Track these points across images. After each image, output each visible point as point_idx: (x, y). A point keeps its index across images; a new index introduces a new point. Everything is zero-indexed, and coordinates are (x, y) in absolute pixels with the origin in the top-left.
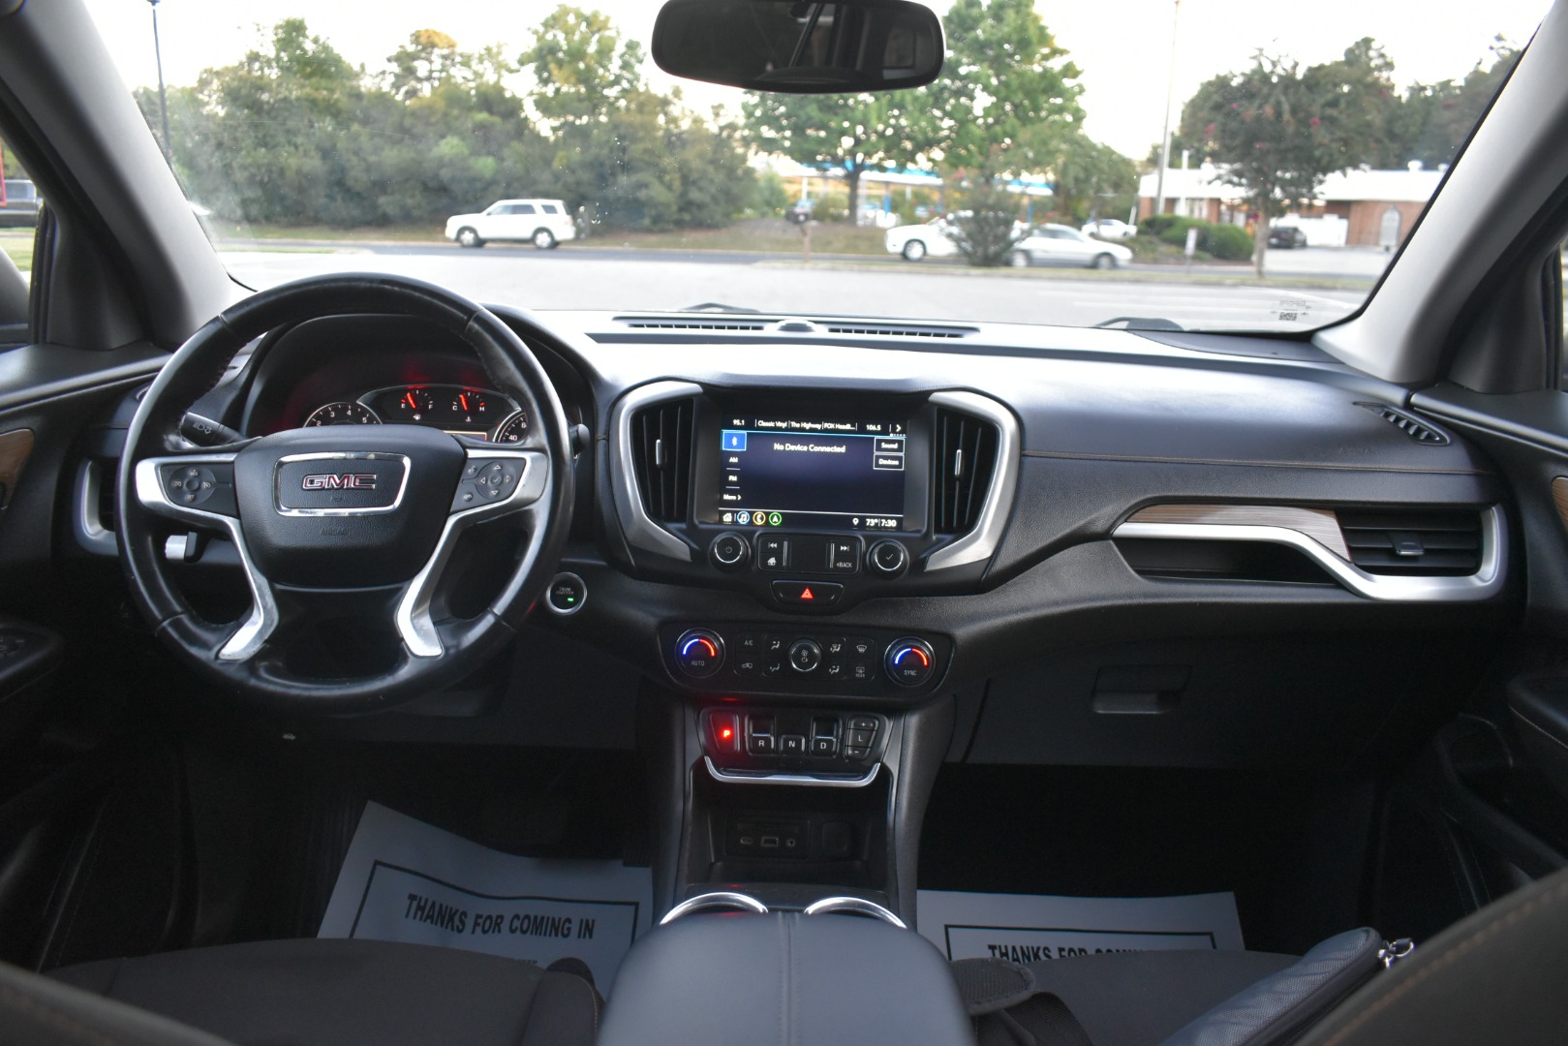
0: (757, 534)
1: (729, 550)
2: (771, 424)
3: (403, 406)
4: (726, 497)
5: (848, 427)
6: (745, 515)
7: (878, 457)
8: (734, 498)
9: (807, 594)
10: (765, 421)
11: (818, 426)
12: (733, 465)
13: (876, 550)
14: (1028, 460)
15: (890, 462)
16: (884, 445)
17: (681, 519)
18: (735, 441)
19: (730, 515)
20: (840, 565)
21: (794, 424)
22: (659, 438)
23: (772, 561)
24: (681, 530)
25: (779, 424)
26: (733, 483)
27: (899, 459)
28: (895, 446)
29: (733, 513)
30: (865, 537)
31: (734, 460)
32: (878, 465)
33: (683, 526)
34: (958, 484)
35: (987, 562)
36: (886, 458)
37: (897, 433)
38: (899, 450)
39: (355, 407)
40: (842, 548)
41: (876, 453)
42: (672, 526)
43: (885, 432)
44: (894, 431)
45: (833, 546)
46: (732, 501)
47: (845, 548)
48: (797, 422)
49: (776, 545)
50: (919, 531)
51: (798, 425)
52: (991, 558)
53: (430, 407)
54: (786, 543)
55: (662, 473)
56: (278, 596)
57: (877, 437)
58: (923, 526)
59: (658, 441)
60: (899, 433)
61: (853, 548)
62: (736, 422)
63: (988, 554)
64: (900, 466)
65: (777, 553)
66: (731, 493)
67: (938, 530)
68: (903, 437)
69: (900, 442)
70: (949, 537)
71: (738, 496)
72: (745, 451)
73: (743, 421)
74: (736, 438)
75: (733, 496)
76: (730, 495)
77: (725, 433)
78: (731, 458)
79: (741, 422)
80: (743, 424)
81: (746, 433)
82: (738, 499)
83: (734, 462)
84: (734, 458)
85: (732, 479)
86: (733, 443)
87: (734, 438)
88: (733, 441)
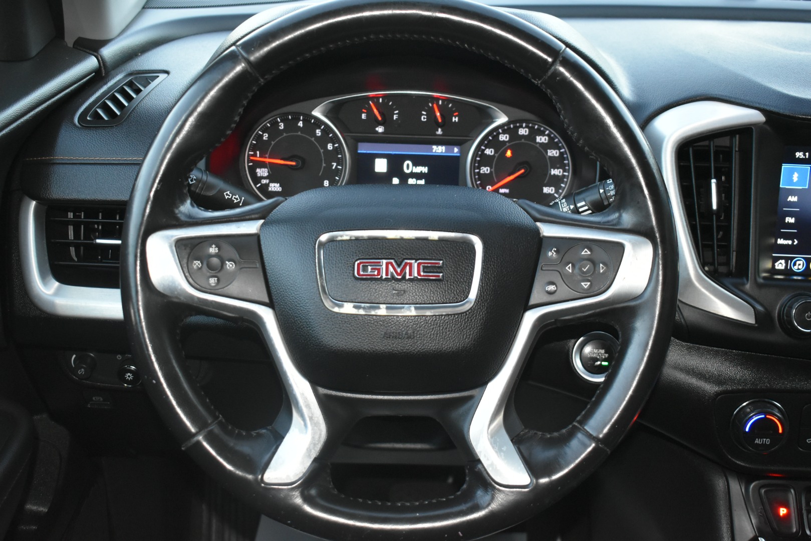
3: (364, 116)
4: (781, 241)
6: (801, 262)
8: (790, 242)
12: (792, 204)
17: (740, 274)
18: (795, 177)
19: (783, 261)
26: (790, 226)
29: (786, 259)
31: (793, 199)
39: (308, 118)
42: (728, 282)
46: (788, 245)
53: (395, 117)
56: (325, 403)
59: (714, 181)
62: (799, 155)
66: (786, 236)
71: (795, 240)
72: (807, 187)
73: (807, 154)
74: (797, 173)
75: (789, 240)
76: (785, 239)
77: (785, 167)
78: (790, 197)
79: (805, 155)
80: (807, 157)
81: (809, 168)
82: (795, 244)
83: (794, 202)
84: (793, 197)
85: (788, 221)
86: (793, 180)
87: (796, 173)
88: (793, 177)
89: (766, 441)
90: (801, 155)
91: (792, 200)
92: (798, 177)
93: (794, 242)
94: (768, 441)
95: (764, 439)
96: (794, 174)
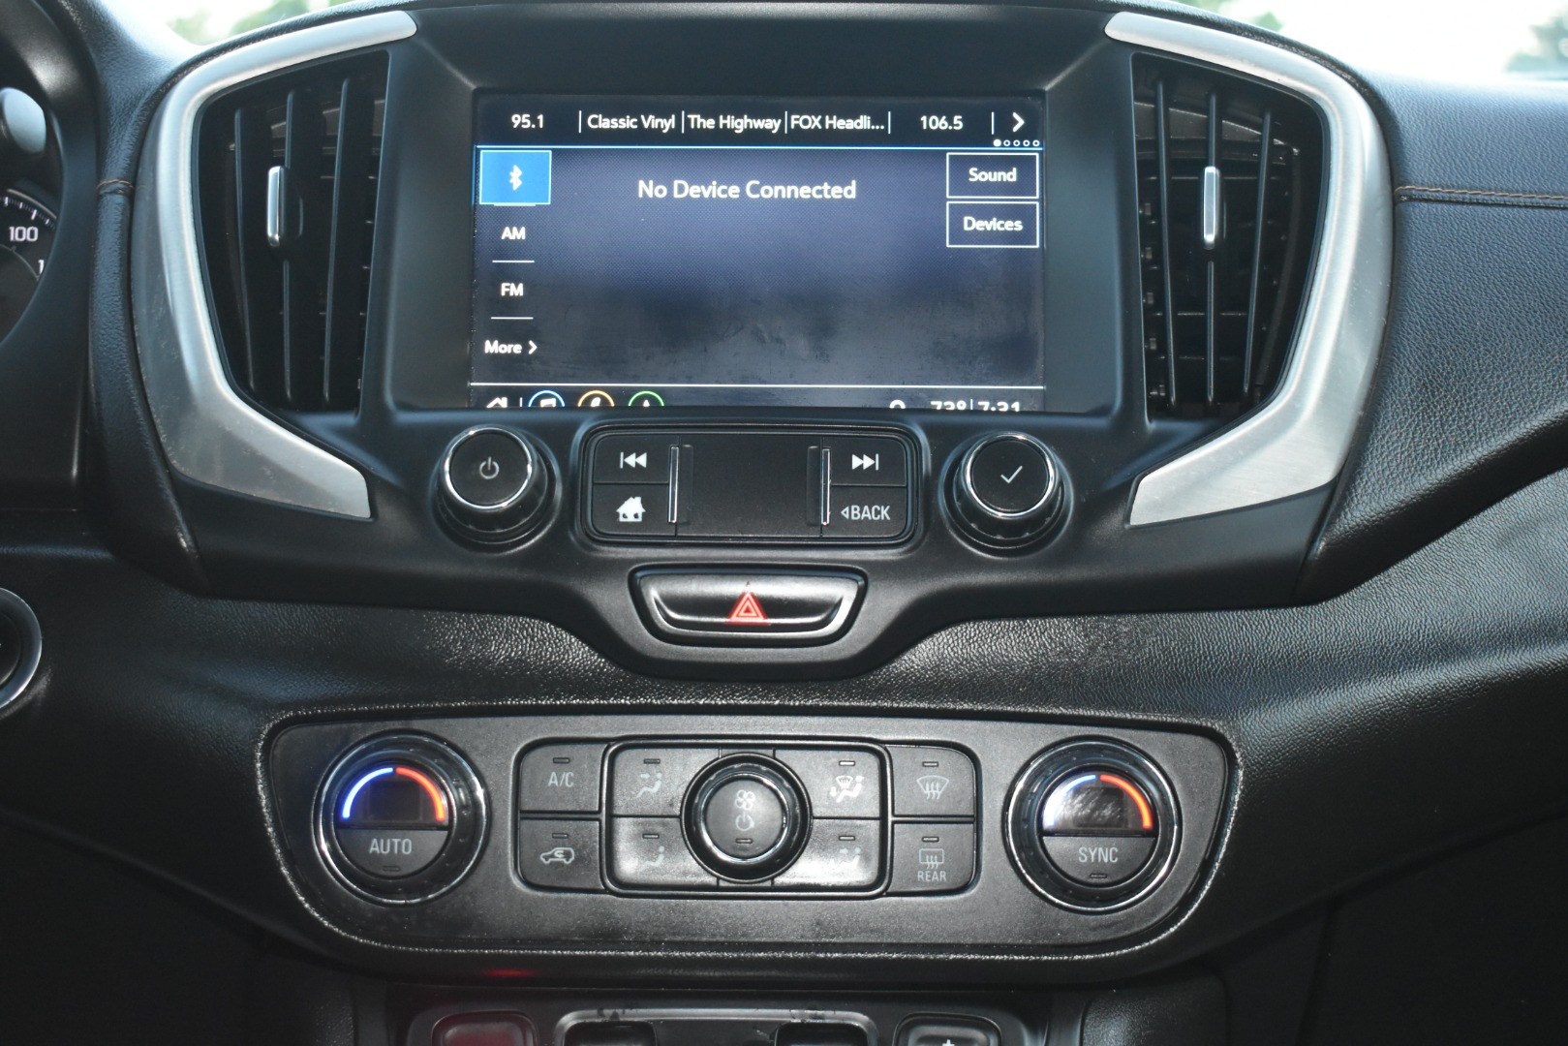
1: (490, 468)
2: (628, 123)
4: (492, 347)
5: (864, 122)
6: (552, 402)
7: (959, 212)
8: (517, 349)
10: (608, 115)
11: (772, 124)
12: (513, 249)
14: (1418, 213)
15: (994, 225)
16: (976, 175)
17: (344, 402)
18: (516, 178)
19: (502, 397)
21: (698, 121)
22: (279, 162)
24: (343, 432)
25: (651, 122)
26: (510, 304)
27: (1023, 213)
28: (1011, 176)
29: (513, 394)
31: (514, 234)
32: (959, 235)
33: (349, 420)
35: (1322, 498)
36: (983, 213)
37: (1012, 137)
38: (1023, 186)
40: (856, 462)
41: (952, 200)
42: (316, 422)
43: (975, 134)
44: (1005, 132)
46: (511, 356)
48: (706, 117)
49: (643, 460)
50: (1101, 412)
51: (710, 124)
52: (1332, 486)
55: (286, 267)
57: (952, 152)
59: (274, 172)
60: (1022, 135)
61: (892, 460)
62: (520, 120)
63: (1321, 472)
64: (1026, 236)
65: (647, 485)
66: (505, 334)
67: (1159, 409)
68: (1033, 149)
69: (1024, 164)
70: (1188, 428)
71: (531, 343)
72: (549, 203)
73: (541, 117)
74: (521, 168)
75: (514, 343)
76: (504, 340)
77: (487, 154)
78: (507, 229)
79: (534, 120)
80: (541, 126)
81: (550, 152)
82: (531, 352)
83: (516, 242)
84: (515, 229)
85: (507, 293)
86: (512, 185)
87: (516, 168)
88: (510, 177)
89: (400, 844)
90: (524, 121)
91: (512, 238)
92: (521, 178)
93: (530, 347)
94: (407, 844)
95: (396, 841)
96: (512, 170)
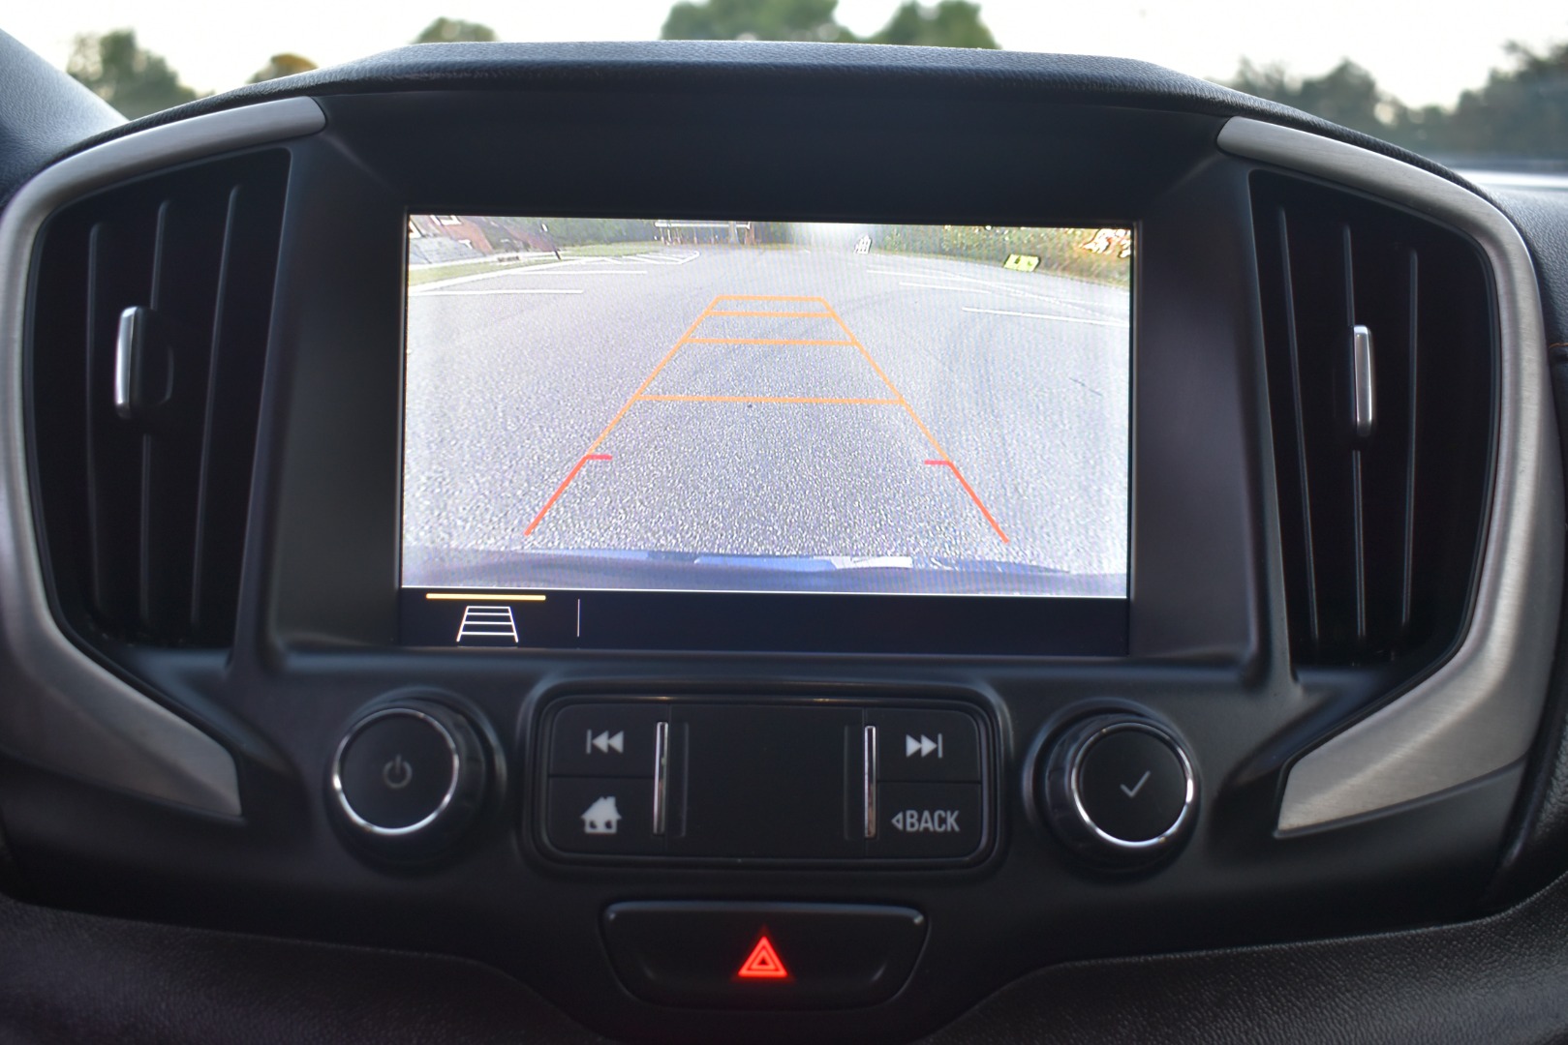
0: (539, 690)
9: (763, 963)
13: (1074, 755)
20: (908, 821)
23: (603, 814)
30: (1005, 689)
34: (1357, 458)
45: (871, 735)
47: (927, 746)
54: (662, 732)
58: (1245, 637)
